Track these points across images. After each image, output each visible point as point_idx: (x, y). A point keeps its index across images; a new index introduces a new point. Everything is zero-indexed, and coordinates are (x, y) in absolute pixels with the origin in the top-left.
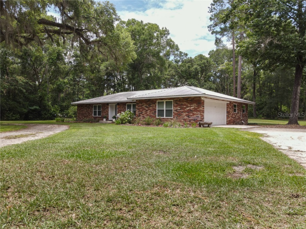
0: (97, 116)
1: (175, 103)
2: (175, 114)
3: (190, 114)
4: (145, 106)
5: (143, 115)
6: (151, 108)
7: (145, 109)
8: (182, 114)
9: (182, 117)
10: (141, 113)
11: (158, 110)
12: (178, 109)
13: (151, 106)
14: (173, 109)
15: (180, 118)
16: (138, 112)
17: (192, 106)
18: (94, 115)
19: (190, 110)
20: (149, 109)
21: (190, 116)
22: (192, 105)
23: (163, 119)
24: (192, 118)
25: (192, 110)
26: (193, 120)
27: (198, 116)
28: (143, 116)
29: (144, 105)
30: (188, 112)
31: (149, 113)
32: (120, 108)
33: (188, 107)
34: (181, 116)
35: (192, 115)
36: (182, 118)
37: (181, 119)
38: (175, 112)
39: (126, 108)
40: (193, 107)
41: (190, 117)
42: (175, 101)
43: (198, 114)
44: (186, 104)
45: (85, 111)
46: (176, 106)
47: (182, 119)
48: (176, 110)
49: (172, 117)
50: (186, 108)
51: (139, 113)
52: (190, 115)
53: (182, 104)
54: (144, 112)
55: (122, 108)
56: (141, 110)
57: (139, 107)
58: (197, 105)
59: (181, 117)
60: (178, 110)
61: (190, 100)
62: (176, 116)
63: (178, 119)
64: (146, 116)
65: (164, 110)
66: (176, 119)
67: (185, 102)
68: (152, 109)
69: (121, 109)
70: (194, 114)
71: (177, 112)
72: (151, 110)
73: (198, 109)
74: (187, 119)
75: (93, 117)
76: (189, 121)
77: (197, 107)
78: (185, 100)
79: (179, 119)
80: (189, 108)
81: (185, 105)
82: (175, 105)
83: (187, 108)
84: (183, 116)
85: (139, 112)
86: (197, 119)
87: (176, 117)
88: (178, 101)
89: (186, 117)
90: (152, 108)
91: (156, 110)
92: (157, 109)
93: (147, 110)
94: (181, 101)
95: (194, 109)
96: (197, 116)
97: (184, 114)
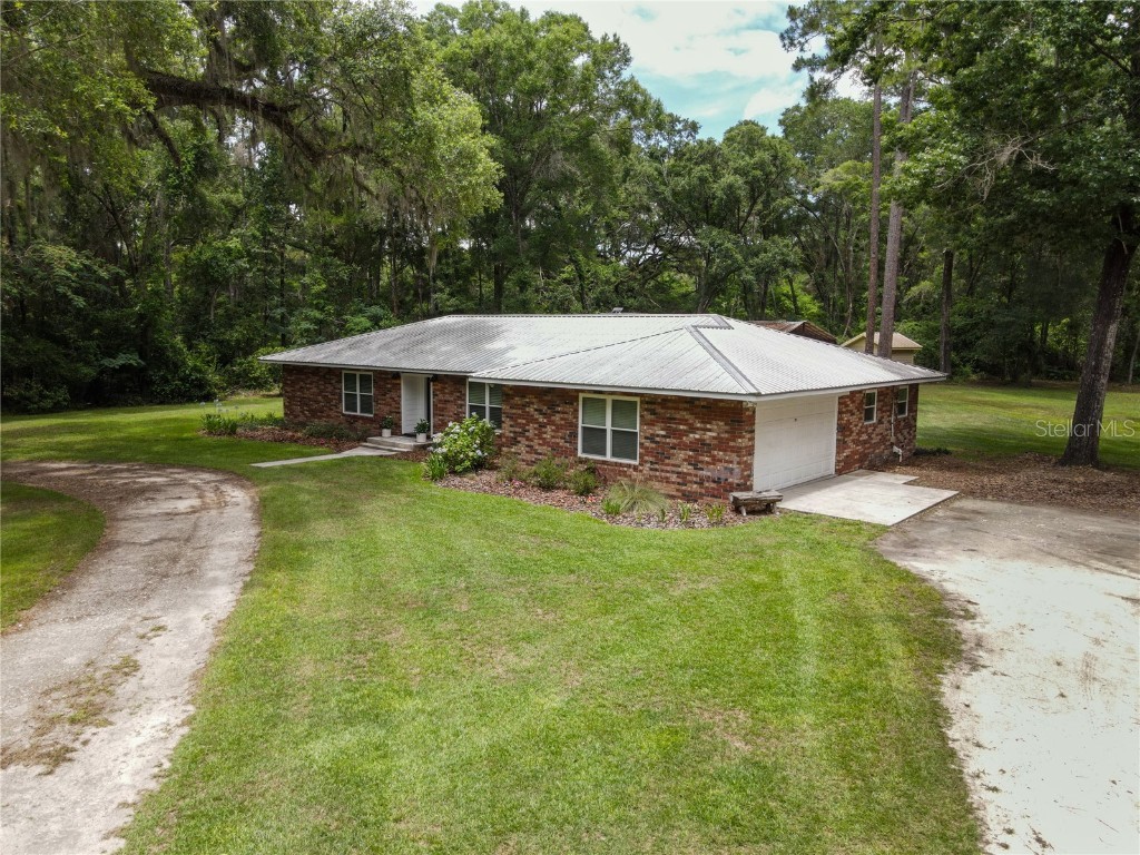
0: (358, 413)
1: (646, 410)
2: (647, 451)
3: (701, 458)
4: (536, 410)
5: (528, 439)
6: (557, 418)
7: (536, 421)
8: (673, 455)
9: (674, 465)
10: (522, 434)
11: (584, 428)
12: (658, 436)
13: (558, 412)
14: (638, 430)
15: (665, 468)
16: (511, 426)
17: (710, 430)
18: (346, 410)
19: (702, 442)
20: (551, 423)
21: (700, 466)
22: (708, 426)
23: (604, 462)
24: (709, 474)
25: (710, 445)
26: (714, 481)
27: (732, 469)
28: (528, 446)
29: (533, 403)
30: (694, 451)
31: (553, 437)
32: (442, 390)
33: (693, 430)
34: (667, 461)
35: (708, 463)
36: (674, 469)
37: (668, 472)
38: (647, 444)
39: (465, 395)
40: (714, 434)
41: (702, 469)
42: (647, 403)
43: (731, 462)
44: (687, 420)
46: (651, 424)
47: (673, 472)
48: (651, 438)
49: (636, 463)
50: (685, 433)
51: (515, 432)
52: (702, 462)
53: (675, 419)
54: (532, 430)
55: (451, 393)
56: (519, 421)
57: (514, 411)
58: (727, 428)
59: (668, 465)
60: (658, 439)
61: (703, 407)
62: (651, 459)
63: (656, 470)
64: (539, 444)
65: (605, 430)
66: (651, 469)
67: (685, 409)
68: (563, 422)
69: (447, 397)
70: (715, 460)
71: (654, 445)
72: (559, 428)
73: (732, 444)
74: (690, 474)
75: (344, 415)
76: (696, 483)
77: (726, 435)
78: (685, 405)
79: (662, 471)
80: (697, 436)
81: (684, 421)
82: (649, 417)
83: (691, 435)
84: (677, 462)
85: (512, 429)
86: (726, 480)
87: (652, 463)
88: (659, 404)
89: (686, 468)
90: (562, 419)
91: (577, 427)
92: (580, 424)
93: (542, 426)
94: (670, 405)
95: (715, 442)
96: (726, 468)
97: (682, 455)
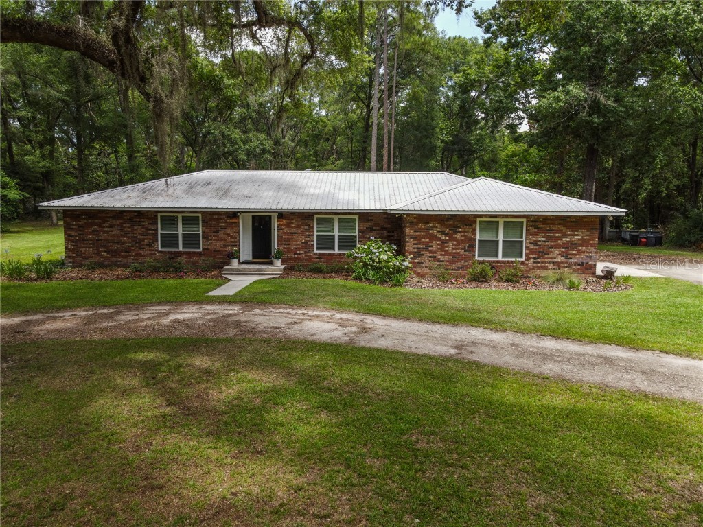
0: (181, 249)
1: (531, 226)
2: (532, 252)
3: (570, 252)
4: (439, 231)
5: (431, 252)
6: (458, 236)
7: (439, 239)
8: (551, 252)
9: (551, 258)
10: (426, 249)
11: (479, 241)
12: (540, 241)
13: (459, 232)
14: (524, 239)
15: (544, 260)
16: (414, 244)
17: (577, 235)
18: (162, 248)
19: (572, 243)
20: (452, 239)
21: (570, 256)
22: (576, 233)
23: (497, 262)
24: (576, 261)
25: (576, 244)
26: (579, 265)
27: (591, 257)
28: (430, 257)
29: (436, 227)
30: (565, 248)
31: (453, 249)
32: (288, 226)
33: (565, 236)
34: (546, 256)
35: (575, 255)
36: (551, 260)
37: (546, 263)
38: (532, 247)
39: (313, 227)
40: (580, 237)
41: (571, 259)
42: (532, 222)
43: (591, 252)
44: (561, 230)
45: (115, 232)
46: (536, 234)
47: (550, 262)
48: (535, 243)
49: (523, 259)
50: (560, 238)
51: (418, 248)
52: (571, 254)
53: (553, 230)
54: (434, 245)
55: (298, 227)
56: (423, 240)
57: (418, 233)
58: (588, 233)
59: (547, 258)
60: (540, 243)
61: (573, 222)
62: (534, 256)
63: (539, 262)
64: (442, 255)
65: (497, 241)
66: (534, 262)
67: (560, 224)
68: (463, 238)
69: (294, 230)
70: (580, 252)
71: (537, 248)
72: (459, 242)
73: (591, 242)
74: (562, 263)
75: (159, 252)
76: (567, 267)
77: (588, 237)
78: (560, 222)
79: (543, 263)
80: (568, 240)
81: (557, 231)
82: (533, 230)
83: (564, 239)
84: (554, 256)
85: (416, 246)
86: (587, 263)
87: (535, 258)
88: (541, 222)
89: (560, 259)
90: (462, 236)
91: (475, 240)
92: (478, 238)
93: (444, 242)
94: (549, 222)
95: (580, 242)
96: (587, 256)
97: (557, 251)
